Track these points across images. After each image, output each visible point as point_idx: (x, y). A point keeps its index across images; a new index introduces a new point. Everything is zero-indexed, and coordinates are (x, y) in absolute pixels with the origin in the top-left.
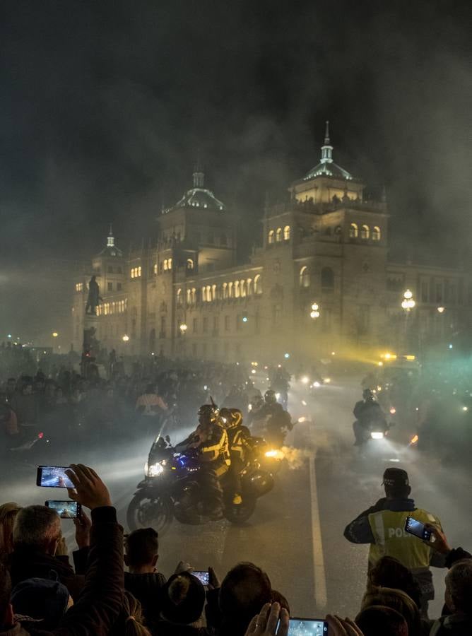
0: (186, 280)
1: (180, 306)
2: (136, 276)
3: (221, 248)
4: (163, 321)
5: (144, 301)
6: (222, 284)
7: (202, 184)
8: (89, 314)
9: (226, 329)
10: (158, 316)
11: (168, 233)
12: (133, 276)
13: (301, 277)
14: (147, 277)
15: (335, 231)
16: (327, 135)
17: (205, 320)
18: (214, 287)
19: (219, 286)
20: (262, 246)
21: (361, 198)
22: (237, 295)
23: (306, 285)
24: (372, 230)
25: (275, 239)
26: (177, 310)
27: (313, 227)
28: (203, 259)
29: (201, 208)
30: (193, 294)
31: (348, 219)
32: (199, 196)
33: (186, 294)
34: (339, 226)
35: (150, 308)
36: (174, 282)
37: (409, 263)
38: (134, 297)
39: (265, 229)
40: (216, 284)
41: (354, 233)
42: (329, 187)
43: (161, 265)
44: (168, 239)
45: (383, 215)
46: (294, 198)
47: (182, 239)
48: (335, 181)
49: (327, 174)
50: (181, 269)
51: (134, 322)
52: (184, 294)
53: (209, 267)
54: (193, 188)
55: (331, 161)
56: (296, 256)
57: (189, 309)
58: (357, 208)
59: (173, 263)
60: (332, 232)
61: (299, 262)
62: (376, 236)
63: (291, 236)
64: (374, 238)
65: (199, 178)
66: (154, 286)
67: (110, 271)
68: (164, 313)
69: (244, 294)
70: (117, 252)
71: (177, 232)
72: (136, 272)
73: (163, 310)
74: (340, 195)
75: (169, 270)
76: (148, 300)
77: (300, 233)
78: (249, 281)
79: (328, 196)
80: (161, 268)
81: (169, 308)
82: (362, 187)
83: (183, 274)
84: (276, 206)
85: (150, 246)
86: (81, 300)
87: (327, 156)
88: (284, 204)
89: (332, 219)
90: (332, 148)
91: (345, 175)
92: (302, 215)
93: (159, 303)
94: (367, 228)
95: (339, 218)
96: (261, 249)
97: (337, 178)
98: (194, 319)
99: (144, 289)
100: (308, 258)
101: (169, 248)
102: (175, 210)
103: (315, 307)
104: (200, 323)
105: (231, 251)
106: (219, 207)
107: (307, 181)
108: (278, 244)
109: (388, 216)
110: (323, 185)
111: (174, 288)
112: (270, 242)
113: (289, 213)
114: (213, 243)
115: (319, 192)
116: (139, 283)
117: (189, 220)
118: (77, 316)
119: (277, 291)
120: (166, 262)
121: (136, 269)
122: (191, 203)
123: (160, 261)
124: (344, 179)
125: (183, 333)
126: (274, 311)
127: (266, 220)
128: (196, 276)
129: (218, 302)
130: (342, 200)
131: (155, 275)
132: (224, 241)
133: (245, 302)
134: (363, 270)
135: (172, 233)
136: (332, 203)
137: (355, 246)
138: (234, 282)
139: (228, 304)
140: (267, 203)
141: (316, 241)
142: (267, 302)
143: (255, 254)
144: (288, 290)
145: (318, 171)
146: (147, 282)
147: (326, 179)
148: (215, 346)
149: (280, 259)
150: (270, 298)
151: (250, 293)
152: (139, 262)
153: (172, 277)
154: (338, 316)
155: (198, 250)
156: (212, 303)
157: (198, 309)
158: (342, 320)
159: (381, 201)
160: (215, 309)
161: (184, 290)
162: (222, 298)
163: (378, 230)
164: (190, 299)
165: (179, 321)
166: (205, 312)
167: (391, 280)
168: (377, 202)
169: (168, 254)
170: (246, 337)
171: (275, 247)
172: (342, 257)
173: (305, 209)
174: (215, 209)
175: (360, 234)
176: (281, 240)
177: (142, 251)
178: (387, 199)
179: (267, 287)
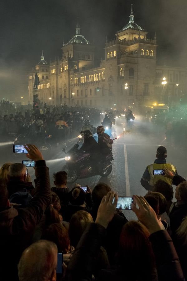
0: (74, 74)
1: (72, 85)
2: (54, 73)
3: (88, 60)
4: (65, 91)
5: (57, 83)
6: (89, 76)
7: (79, 33)
8: (35, 89)
9: (91, 94)
10: (63, 89)
11: (66, 55)
12: (52, 73)
13: (121, 72)
14: (58, 73)
16: (132, 11)
17: (82, 91)
18: (85, 77)
19: (87, 76)
21: (146, 38)
22: (95, 80)
23: (123, 75)
24: (150, 52)
25: (110, 56)
26: (70, 87)
27: (126, 51)
28: (81, 65)
29: (79, 43)
30: (77, 80)
31: (140, 47)
32: (79, 38)
33: (74, 80)
34: (136, 50)
35: (60, 86)
36: (69, 75)
37: (165, 66)
38: (53, 82)
39: (106, 52)
40: (86, 76)
41: (142, 53)
42: (132, 33)
43: (63, 68)
44: (66, 57)
45: (155, 45)
46: (118, 38)
47: (72, 57)
48: (135, 31)
49: (132, 27)
50: (71, 70)
51: (53, 92)
52: (73, 80)
53: (84, 69)
54: (76, 35)
55: (133, 22)
56: (119, 63)
57: (76, 86)
58: (144, 42)
59: (69, 67)
60: (134, 53)
61: (119, 66)
63: (117, 55)
64: (151, 55)
65: (78, 30)
66: (61, 77)
67: (43, 71)
68: (65, 88)
69: (97, 80)
70: (45, 63)
71: (70, 54)
72: (53, 71)
73: (65, 87)
74: (137, 37)
75: (67, 70)
76: (59, 83)
77: (120, 54)
78: (100, 74)
79: (132, 37)
80: (64, 70)
81: (67, 86)
82: (146, 33)
83: (73, 72)
84: (110, 42)
85: (59, 60)
86: (32, 83)
87: (132, 20)
88: (114, 41)
89: (133, 47)
90: (134, 16)
91: (139, 28)
92: (121, 46)
93: (63, 84)
94: (148, 51)
95: (136, 47)
96: (104, 60)
97: (136, 29)
98: (78, 90)
99: (57, 78)
100: (123, 64)
101: (66, 61)
102: (68, 44)
103: (126, 85)
104: (80, 92)
105: (92, 62)
106: (87, 43)
107: (122, 31)
108: (111, 58)
109: (157, 46)
110: (130, 32)
111: (69, 77)
112: (108, 58)
113: (115, 45)
114: (84, 58)
115: (128, 36)
116: (55, 75)
117: (75, 48)
118: (31, 90)
119: (111, 78)
120: (65, 66)
121: (53, 70)
122: (75, 41)
123: (63, 66)
124: (139, 30)
125: (73, 96)
126: (110, 87)
127: (106, 48)
128: (78, 72)
129: (87, 83)
130: (138, 39)
131: (61, 72)
132: (89, 58)
133: (98, 83)
134: (146, 69)
135: (68, 54)
136: (134, 40)
137: (143, 59)
138: (93, 75)
139: (91, 84)
140: (106, 41)
141: (127, 57)
142: (107, 83)
143: (102, 63)
144: (115, 78)
145: (128, 26)
146: (58, 75)
147: (131, 30)
148: (86, 101)
149: (112, 65)
150: (108, 81)
151: (100, 79)
152: (55, 67)
153: (68, 73)
154: (136, 88)
155: (79, 61)
156: (85, 84)
157: (79, 86)
158: (137, 90)
159: (154, 39)
160: (86, 86)
161: (73, 78)
162: (89, 81)
163: (153, 52)
164: (76, 82)
165: (71, 91)
166: (82, 87)
167: (158, 73)
168: (152, 40)
169: (66, 63)
170: (99, 97)
171: (110, 60)
172: (137, 63)
173: (122, 43)
174: (85, 44)
175: (145, 54)
176: (113, 56)
177: (56, 62)
178: (156, 38)
179: (107, 76)
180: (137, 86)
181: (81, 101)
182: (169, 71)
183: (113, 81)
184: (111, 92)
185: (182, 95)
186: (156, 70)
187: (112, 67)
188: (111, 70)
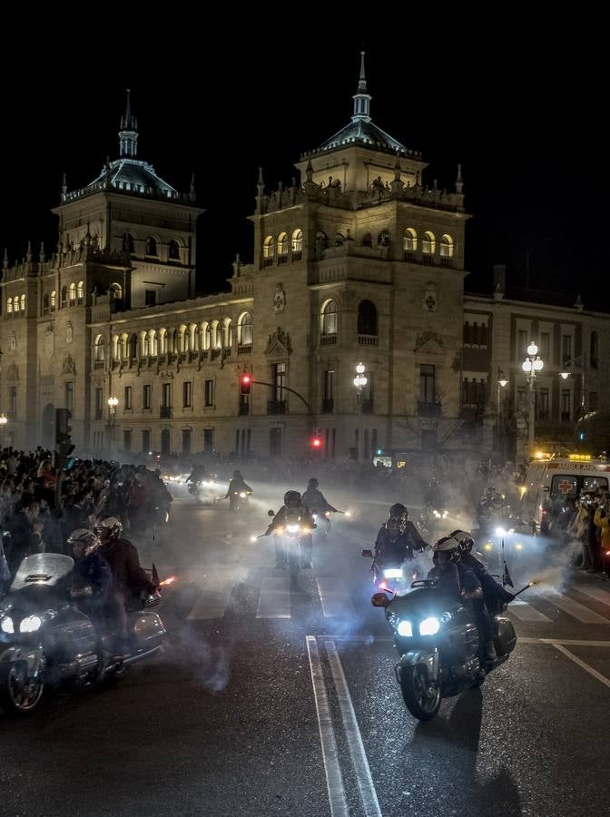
0: (111, 319)
1: (100, 365)
2: (16, 309)
3: (169, 263)
4: (68, 389)
5: (32, 354)
6: (179, 326)
7: (134, 152)
9: (186, 406)
10: (59, 381)
11: (76, 237)
12: (10, 310)
13: (322, 317)
14: (38, 311)
15: (380, 239)
16: (362, 76)
17: (146, 390)
18: (163, 331)
19: (172, 330)
20: (252, 262)
21: (421, 184)
22: (206, 346)
23: (332, 330)
24: (439, 241)
25: (276, 250)
26: (94, 372)
27: (345, 233)
28: (142, 279)
29: (134, 193)
30: (124, 343)
31: (402, 220)
32: (130, 172)
33: (112, 342)
34: (385, 232)
35: (43, 369)
36: (89, 321)
37: (499, 296)
38: (13, 347)
39: (257, 234)
40: (167, 328)
41: (410, 244)
42: (368, 164)
43: (64, 292)
44: (76, 247)
45: (458, 215)
46: (310, 180)
48: (379, 154)
49: (365, 141)
50: (100, 299)
51: (13, 392)
52: (105, 343)
53: (150, 298)
55: (368, 120)
56: (313, 280)
57: (117, 370)
58: (414, 201)
59: (88, 290)
60: (374, 242)
61: (317, 291)
62: (447, 249)
63: (304, 247)
64: (442, 254)
65: (130, 140)
66: (51, 329)
68: (70, 376)
69: (218, 345)
71: (92, 234)
72: (16, 304)
73: (69, 372)
74: (388, 178)
75: (80, 301)
76: (40, 353)
77: (319, 244)
78: (228, 321)
79: (366, 180)
80: (64, 299)
81: (80, 367)
82: (421, 166)
83: (106, 309)
84: (278, 194)
85: (42, 257)
87: (363, 110)
88: (292, 189)
89: (373, 219)
90: (371, 98)
91: (393, 145)
92: (323, 210)
93: (62, 357)
94: (433, 237)
95: (386, 218)
96: (248, 266)
97: (382, 150)
98: (127, 388)
99: (32, 333)
100: (335, 285)
101: (79, 261)
102: (88, 194)
103: (360, 368)
104: (137, 395)
105: (188, 270)
106: (166, 191)
107: (329, 152)
108: (282, 260)
109: (467, 217)
110: (358, 159)
111: (89, 335)
112: (266, 255)
113: (300, 206)
114: (156, 255)
115: (350, 172)
116: (23, 322)
117: (114, 213)
119: (280, 341)
120: (73, 286)
121: (17, 299)
122: (118, 183)
123: (63, 284)
124: (392, 152)
125: (112, 411)
126: (275, 374)
127: (260, 217)
128: (128, 312)
129: (171, 357)
130: (390, 186)
131: (53, 309)
132: (174, 252)
133: (220, 358)
134: (425, 306)
135: (83, 235)
136: (374, 192)
137: (414, 266)
138: (199, 324)
139: (190, 362)
140: (260, 188)
141: (349, 255)
142: (261, 360)
143: (239, 276)
144: (298, 338)
145: (347, 135)
146: (38, 320)
147: (363, 149)
148: (166, 436)
149: (285, 285)
150: (265, 353)
151: (230, 343)
152: (22, 287)
153: (85, 313)
154: (385, 385)
155: (130, 266)
156: (160, 360)
157: (135, 368)
158: (390, 389)
159: (454, 191)
160: (165, 369)
161: (108, 335)
162: (179, 351)
163: (450, 240)
164: (119, 351)
165: (98, 390)
166: (147, 375)
167: (471, 324)
168: (448, 193)
169: (77, 273)
170: (224, 419)
171: (275, 264)
172: (391, 284)
173: (328, 199)
174: (159, 196)
175: (420, 246)
176: (286, 252)
177: (27, 266)
178: (463, 187)
179: (261, 332)
180: (391, 375)
181: (141, 433)
182: (514, 317)
183: (290, 351)
184: (279, 397)
185: (586, 417)
186: (466, 311)
187: (284, 293)
188: (281, 309)
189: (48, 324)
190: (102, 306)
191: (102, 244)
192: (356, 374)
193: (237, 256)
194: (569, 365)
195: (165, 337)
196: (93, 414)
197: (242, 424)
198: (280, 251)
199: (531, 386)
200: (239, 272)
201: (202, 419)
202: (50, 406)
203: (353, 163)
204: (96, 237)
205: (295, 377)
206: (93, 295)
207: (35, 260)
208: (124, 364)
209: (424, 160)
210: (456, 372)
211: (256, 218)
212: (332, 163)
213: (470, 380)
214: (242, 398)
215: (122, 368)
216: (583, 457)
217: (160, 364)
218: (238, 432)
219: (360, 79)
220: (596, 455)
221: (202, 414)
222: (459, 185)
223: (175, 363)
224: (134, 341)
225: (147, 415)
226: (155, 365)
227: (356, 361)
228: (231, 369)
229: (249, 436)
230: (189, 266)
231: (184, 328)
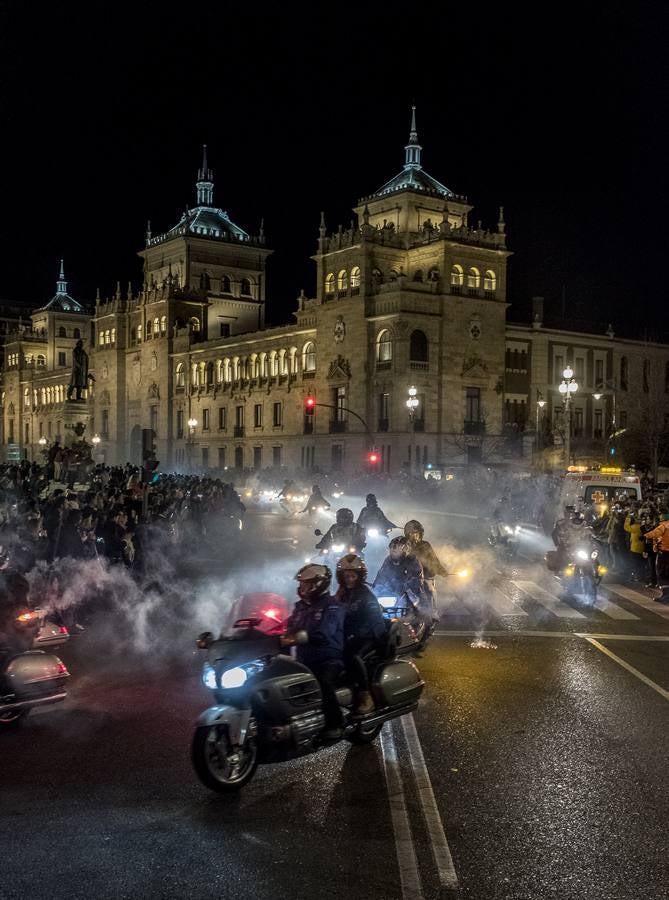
0: (190, 350)
1: (181, 391)
2: (107, 342)
3: (241, 299)
4: (153, 412)
5: (121, 381)
6: (250, 355)
7: (210, 200)
9: (257, 426)
10: (145, 405)
11: (158, 277)
12: (102, 343)
13: (378, 345)
14: (126, 343)
15: (429, 275)
16: (413, 129)
17: (222, 412)
18: (236, 360)
19: (245, 358)
20: (315, 297)
21: (466, 224)
22: (274, 373)
23: (387, 357)
24: (483, 276)
25: (336, 286)
26: (175, 395)
27: (398, 270)
28: (217, 314)
29: (210, 237)
30: (202, 370)
31: (450, 257)
32: (207, 218)
33: (191, 370)
34: (435, 268)
35: (131, 394)
36: (171, 352)
37: (537, 326)
38: (105, 376)
39: (320, 271)
40: (240, 357)
41: (457, 279)
42: (418, 208)
43: (149, 325)
44: (160, 285)
45: (500, 253)
46: (367, 223)
48: (428, 198)
49: (416, 187)
50: (180, 332)
51: (105, 415)
52: (187, 371)
53: (225, 330)
54: (196, 205)
55: (419, 168)
56: (370, 312)
57: (196, 394)
58: (460, 241)
59: (170, 324)
60: (425, 278)
61: (373, 323)
62: (490, 284)
63: (361, 283)
64: (486, 287)
65: (206, 190)
66: (138, 359)
67: (63, 334)
68: (154, 401)
69: (285, 372)
70: (72, 305)
71: (173, 274)
72: (107, 337)
73: (154, 396)
74: (436, 220)
75: (163, 334)
76: (128, 380)
77: (375, 280)
78: (294, 350)
79: (417, 222)
80: (149, 332)
81: (164, 392)
82: (467, 208)
83: (186, 340)
84: (338, 236)
85: (130, 295)
86: (17, 379)
87: (414, 159)
88: (350, 231)
89: (424, 257)
90: (421, 148)
91: (441, 190)
92: (379, 249)
93: (147, 384)
94: (477, 273)
95: (435, 256)
96: (312, 300)
97: (432, 195)
98: (205, 411)
99: (121, 363)
100: (390, 316)
101: (162, 299)
102: (169, 239)
103: (412, 391)
104: (214, 416)
105: (258, 305)
106: (239, 235)
107: (383, 197)
108: (342, 294)
109: (508, 254)
110: (410, 204)
111: (171, 363)
112: (327, 291)
113: (359, 246)
114: (229, 292)
115: (403, 216)
116: (114, 353)
117: (192, 255)
118: (12, 406)
119: (340, 367)
120: (157, 320)
121: (108, 332)
122: (196, 228)
123: (148, 319)
124: (440, 196)
125: (192, 431)
126: (336, 397)
127: (322, 256)
128: (205, 343)
129: (243, 383)
130: (439, 227)
131: (140, 341)
132: (245, 290)
133: (287, 382)
134: (471, 335)
135: (165, 275)
136: (424, 233)
137: (460, 299)
138: (268, 353)
139: (260, 386)
140: (322, 230)
141: (403, 289)
142: (323, 384)
143: (303, 309)
144: (356, 364)
145: (398, 182)
146: (126, 351)
147: (414, 195)
148: (239, 452)
149: (345, 317)
150: (328, 378)
151: (295, 369)
152: (113, 321)
153: (167, 344)
154: (435, 406)
155: (207, 302)
156: (234, 385)
157: (212, 393)
158: (440, 411)
159: (496, 230)
160: (238, 393)
161: (188, 364)
162: (251, 376)
163: (493, 275)
164: (198, 377)
165: (179, 412)
166: (222, 399)
167: (512, 351)
168: (491, 233)
169: (160, 309)
170: (290, 437)
171: (336, 298)
172: (440, 315)
173: (383, 240)
174: (231, 239)
175: (466, 280)
176: (345, 287)
177: (117, 303)
178: (505, 227)
179: (323, 360)
180: (440, 397)
181: (217, 451)
182: (551, 344)
183: (349, 376)
184: (339, 417)
185: (617, 434)
186: (507, 339)
187: (344, 324)
188: (342, 338)
189: (134, 355)
190: (182, 338)
191: (182, 283)
192: (409, 396)
193: (302, 291)
194: (601, 387)
195: (238, 365)
196: (175, 434)
197: (308, 441)
198: (340, 287)
199: (567, 406)
200: (303, 305)
201: (271, 438)
202: (137, 427)
203: (405, 207)
204: (177, 276)
205: (354, 398)
206: (175, 328)
207: (124, 298)
208: (202, 389)
209: (469, 204)
210: (498, 393)
211: (319, 257)
212: (386, 207)
213: (512, 401)
214: (306, 418)
215: (200, 393)
216: (613, 470)
217: (233, 389)
218: (303, 449)
219: (410, 131)
220: (626, 468)
221: (271, 433)
222: (501, 226)
223: (247, 388)
224: (211, 368)
225: (223, 434)
226: (230, 390)
227: (409, 384)
228: (297, 392)
229: (313, 453)
230: (259, 301)
231: (254, 356)
